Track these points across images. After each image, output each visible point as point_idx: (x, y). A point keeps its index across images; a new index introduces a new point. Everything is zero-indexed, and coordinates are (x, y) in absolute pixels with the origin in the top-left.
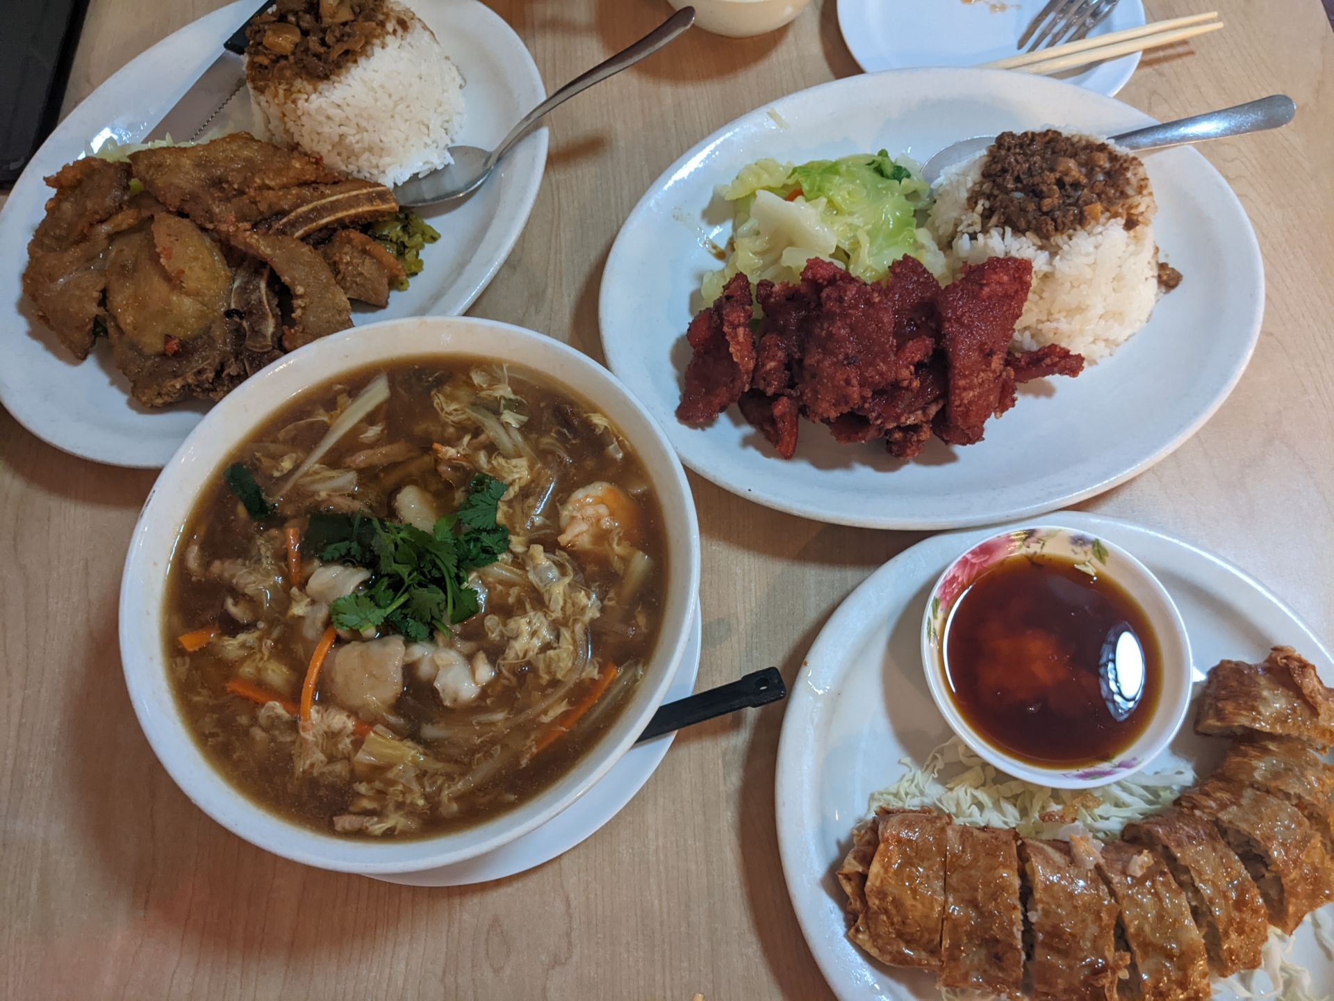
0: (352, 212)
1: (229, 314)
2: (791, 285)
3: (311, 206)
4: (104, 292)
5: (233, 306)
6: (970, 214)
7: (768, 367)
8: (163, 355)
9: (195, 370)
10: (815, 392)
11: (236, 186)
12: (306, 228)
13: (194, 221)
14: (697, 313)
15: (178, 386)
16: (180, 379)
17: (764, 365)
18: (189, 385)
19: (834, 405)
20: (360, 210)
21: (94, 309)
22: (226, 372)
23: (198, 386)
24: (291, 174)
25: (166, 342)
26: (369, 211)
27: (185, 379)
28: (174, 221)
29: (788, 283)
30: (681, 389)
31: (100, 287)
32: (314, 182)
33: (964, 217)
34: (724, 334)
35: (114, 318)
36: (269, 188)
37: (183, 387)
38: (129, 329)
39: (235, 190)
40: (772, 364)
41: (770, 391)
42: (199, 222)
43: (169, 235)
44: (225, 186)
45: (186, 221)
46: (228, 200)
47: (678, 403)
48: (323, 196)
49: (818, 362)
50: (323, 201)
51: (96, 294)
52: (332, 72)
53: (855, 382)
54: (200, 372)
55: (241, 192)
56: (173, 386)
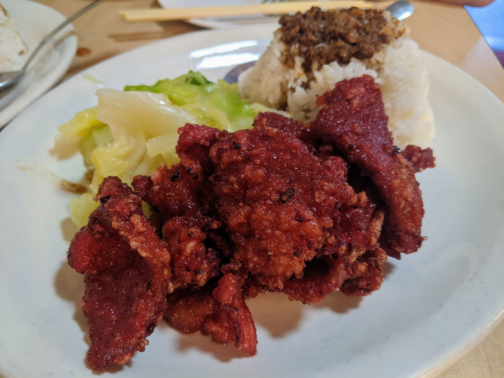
2: (169, 167)
6: (291, 71)
7: (188, 251)
10: (262, 252)
14: (73, 236)
17: (180, 252)
19: (295, 254)
29: (166, 167)
30: (83, 329)
33: (288, 77)
34: (117, 231)
40: (191, 245)
41: (202, 279)
47: (85, 348)
49: (248, 217)
53: (308, 214)
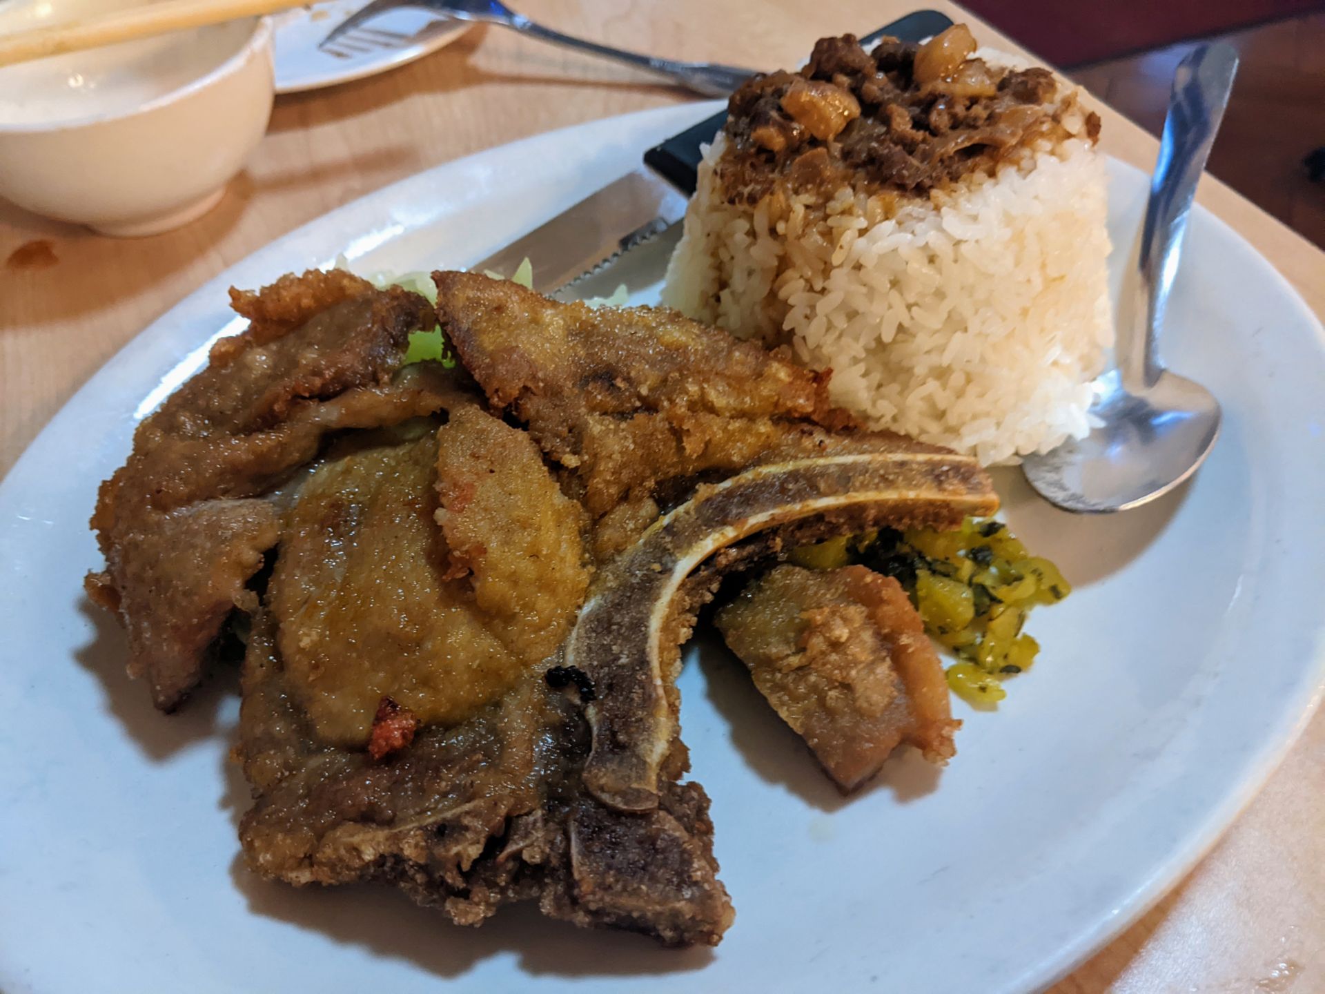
0: (891, 495)
1: (558, 679)
3: (791, 466)
4: (272, 556)
5: (571, 660)
8: (358, 749)
9: (430, 819)
11: (644, 391)
12: (777, 511)
13: (537, 441)
15: (369, 855)
16: (381, 834)
18: (399, 859)
20: (911, 495)
21: (235, 592)
22: (511, 848)
23: (422, 868)
24: (766, 390)
25: (380, 718)
26: (931, 503)
27: (396, 839)
28: (497, 429)
31: (268, 539)
32: (806, 419)
35: (273, 630)
36: (711, 409)
37: (381, 860)
38: (299, 664)
39: (640, 397)
42: (548, 447)
43: (475, 456)
44: (620, 383)
45: (521, 435)
46: (622, 415)
48: (820, 449)
50: (821, 461)
51: (250, 556)
52: (936, 182)
54: (443, 831)
55: (650, 406)
56: (356, 850)
